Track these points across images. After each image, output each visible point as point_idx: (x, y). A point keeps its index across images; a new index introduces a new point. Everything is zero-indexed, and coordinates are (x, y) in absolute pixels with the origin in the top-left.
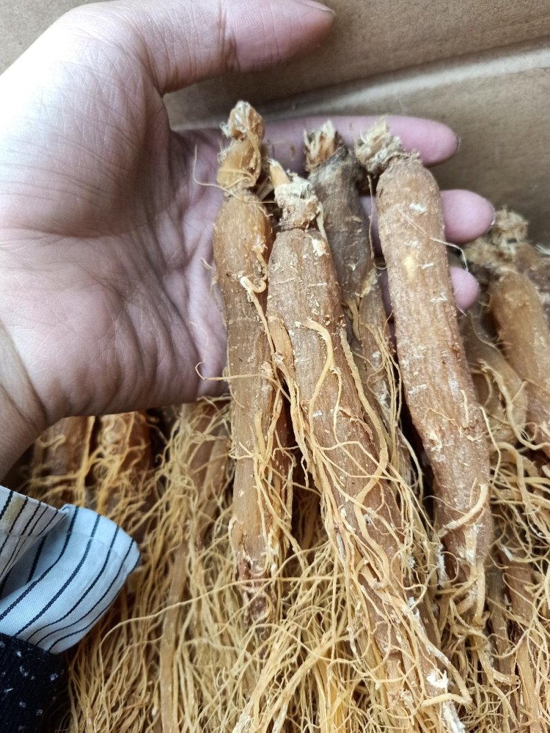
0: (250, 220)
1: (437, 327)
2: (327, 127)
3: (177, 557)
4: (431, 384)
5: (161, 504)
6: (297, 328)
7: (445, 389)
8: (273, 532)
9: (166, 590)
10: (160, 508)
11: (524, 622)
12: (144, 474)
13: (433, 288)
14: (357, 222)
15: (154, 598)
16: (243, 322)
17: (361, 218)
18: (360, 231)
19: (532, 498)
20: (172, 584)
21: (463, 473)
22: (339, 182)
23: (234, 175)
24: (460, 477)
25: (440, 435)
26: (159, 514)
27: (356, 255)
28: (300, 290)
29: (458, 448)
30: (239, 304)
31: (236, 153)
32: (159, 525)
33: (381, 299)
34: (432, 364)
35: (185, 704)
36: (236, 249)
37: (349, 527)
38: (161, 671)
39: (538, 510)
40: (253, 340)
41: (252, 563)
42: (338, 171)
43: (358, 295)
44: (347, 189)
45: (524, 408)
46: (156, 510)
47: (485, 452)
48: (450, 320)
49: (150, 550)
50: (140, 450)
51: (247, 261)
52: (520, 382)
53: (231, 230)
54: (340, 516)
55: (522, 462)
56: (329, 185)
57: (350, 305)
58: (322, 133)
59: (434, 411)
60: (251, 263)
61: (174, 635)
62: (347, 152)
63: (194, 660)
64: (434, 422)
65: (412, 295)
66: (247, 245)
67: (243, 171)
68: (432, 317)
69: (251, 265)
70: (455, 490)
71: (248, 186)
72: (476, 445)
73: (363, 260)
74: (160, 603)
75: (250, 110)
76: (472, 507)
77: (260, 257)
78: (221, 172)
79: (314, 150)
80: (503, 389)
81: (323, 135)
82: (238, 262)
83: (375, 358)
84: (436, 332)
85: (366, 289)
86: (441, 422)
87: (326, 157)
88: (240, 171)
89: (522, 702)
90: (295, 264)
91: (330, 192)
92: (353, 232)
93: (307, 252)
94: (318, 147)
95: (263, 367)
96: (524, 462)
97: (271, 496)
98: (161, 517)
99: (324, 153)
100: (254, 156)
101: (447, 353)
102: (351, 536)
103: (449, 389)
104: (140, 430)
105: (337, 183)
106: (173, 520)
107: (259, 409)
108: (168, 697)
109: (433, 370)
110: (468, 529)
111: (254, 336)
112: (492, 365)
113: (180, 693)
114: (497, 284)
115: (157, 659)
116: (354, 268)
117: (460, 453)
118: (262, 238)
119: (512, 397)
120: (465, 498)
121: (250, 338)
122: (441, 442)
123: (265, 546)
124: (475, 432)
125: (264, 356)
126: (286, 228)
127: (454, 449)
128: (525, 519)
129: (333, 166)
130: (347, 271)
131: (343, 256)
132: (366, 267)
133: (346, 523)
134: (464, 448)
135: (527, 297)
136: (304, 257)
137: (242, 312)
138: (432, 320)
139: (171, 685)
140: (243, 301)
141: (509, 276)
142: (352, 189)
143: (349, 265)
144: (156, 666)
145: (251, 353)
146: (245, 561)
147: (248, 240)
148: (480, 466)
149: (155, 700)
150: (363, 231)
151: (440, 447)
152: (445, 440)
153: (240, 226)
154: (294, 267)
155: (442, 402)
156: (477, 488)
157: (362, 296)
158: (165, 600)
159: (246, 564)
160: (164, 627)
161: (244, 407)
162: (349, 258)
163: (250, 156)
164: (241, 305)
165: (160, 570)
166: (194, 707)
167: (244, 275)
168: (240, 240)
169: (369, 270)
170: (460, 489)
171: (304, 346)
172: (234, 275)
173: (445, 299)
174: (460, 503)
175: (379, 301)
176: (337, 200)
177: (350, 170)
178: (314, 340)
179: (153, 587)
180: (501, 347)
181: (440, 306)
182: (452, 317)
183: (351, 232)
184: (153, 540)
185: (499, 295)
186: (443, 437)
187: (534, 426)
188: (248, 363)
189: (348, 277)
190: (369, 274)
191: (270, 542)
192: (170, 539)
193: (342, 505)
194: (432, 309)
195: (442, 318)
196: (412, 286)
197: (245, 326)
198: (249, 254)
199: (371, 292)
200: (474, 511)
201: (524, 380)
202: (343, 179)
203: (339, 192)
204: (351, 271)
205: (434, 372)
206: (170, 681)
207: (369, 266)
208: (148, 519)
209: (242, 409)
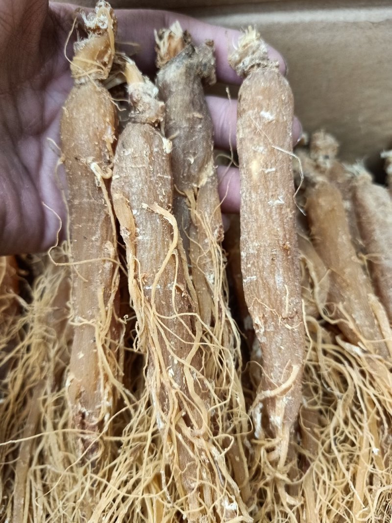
0: (102, 111)
1: (270, 226)
2: (176, 27)
3: (35, 392)
4: (260, 276)
5: (23, 347)
6: (142, 209)
7: (271, 282)
8: (109, 388)
9: (24, 419)
10: (22, 350)
11: (311, 456)
12: (10, 319)
13: (272, 192)
14: (197, 118)
15: (13, 426)
16: (89, 204)
17: (203, 114)
18: (200, 126)
19: (326, 361)
20: (30, 414)
21: (279, 354)
22: (183, 80)
23: (89, 65)
24: (277, 357)
25: (262, 321)
26: (20, 355)
27: (195, 149)
28: (151, 177)
29: (277, 333)
30: (86, 187)
31: (94, 45)
32: (20, 364)
33: (216, 190)
34: (263, 260)
35: (35, 515)
36: (87, 136)
37: (175, 385)
38: (15, 486)
39: (330, 370)
40: (98, 221)
41: (87, 414)
42: (182, 70)
43: (195, 186)
44: (191, 86)
45: (327, 290)
46: (18, 351)
47: (301, 339)
48: (285, 221)
49: (10, 387)
50: (8, 299)
51: (97, 148)
52: (326, 270)
53: (83, 118)
54: (168, 375)
55: (321, 332)
56: (174, 82)
57: (188, 195)
58: (171, 32)
59: (259, 301)
60: (101, 150)
61: (29, 456)
62: (194, 50)
63: (45, 478)
64: (259, 309)
65: (254, 196)
66: (98, 134)
67: (98, 64)
68: (268, 217)
69: (100, 152)
70: (272, 367)
71: (100, 78)
72: (294, 332)
73: (201, 154)
74: (18, 430)
75: (111, 9)
76: (284, 383)
77: (109, 147)
78: (76, 60)
79: (163, 47)
80: (313, 274)
81: (172, 34)
82: (88, 149)
83: (208, 243)
84: (269, 231)
85: (203, 180)
86: (265, 310)
87: (175, 55)
88: (95, 63)
89: (304, 517)
90: (148, 154)
91: (173, 89)
92: (194, 128)
93: (157, 146)
94: (167, 45)
95: (106, 246)
96: (323, 333)
97: (109, 358)
98: (22, 357)
99: (172, 50)
100: (109, 52)
101: (277, 252)
102: (177, 393)
103: (275, 282)
104: (10, 281)
105: (180, 81)
106: (31, 361)
107: (101, 283)
108: (21, 508)
109: (263, 265)
110: (279, 399)
111: (99, 216)
112: (306, 254)
113: (31, 504)
114: (314, 190)
115: (13, 475)
116: (192, 160)
117: (278, 338)
118: (112, 130)
119: (319, 280)
120: (279, 374)
121: (96, 219)
122: (263, 327)
123: (101, 400)
124: (293, 321)
125: (107, 236)
126: (138, 120)
127: (274, 334)
128: (319, 376)
129: (178, 64)
130: (186, 164)
131: (183, 150)
132: (204, 160)
133: (173, 381)
134: (282, 334)
135: (335, 203)
136: (156, 150)
137: (89, 194)
138: (267, 222)
139: (23, 499)
140: (91, 184)
141: (323, 184)
142: (196, 86)
143: (189, 158)
144: (12, 481)
145: (95, 233)
146: (80, 412)
147: (100, 129)
148: (295, 350)
149: (8, 511)
150: (203, 127)
151: (262, 330)
152: (267, 325)
153: (93, 115)
154: (147, 156)
155: (267, 293)
156: (290, 367)
157: (199, 187)
158: (23, 427)
159: (81, 415)
160: (20, 449)
161: (87, 281)
162: (188, 152)
163: (104, 52)
164: (88, 188)
165: (20, 403)
166: (42, 517)
167: (94, 161)
168: (91, 128)
169: (207, 163)
170: (275, 367)
171: (149, 226)
172: (83, 160)
173: (282, 202)
174: (275, 378)
175: (214, 191)
176: (180, 98)
177: (195, 67)
178: (157, 223)
179: (12, 416)
180: (312, 240)
181: (276, 209)
182: (287, 218)
183: (192, 128)
184: (14, 378)
185: (315, 199)
186: (265, 323)
187: (333, 305)
188: (92, 241)
189: (186, 169)
190: (206, 166)
191: (106, 397)
192: (29, 376)
193: (170, 366)
194: (268, 210)
195: (276, 219)
196: (255, 188)
197: (91, 208)
198: (99, 143)
199: (207, 183)
200: (284, 386)
201: (328, 268)
202: (187, 77)
203: (182, 90)
204: (190, 165)
205: (263, 267)
206: (23, 495)
207: (206, 160)
208: (11, 359)
209: (85, 282)
